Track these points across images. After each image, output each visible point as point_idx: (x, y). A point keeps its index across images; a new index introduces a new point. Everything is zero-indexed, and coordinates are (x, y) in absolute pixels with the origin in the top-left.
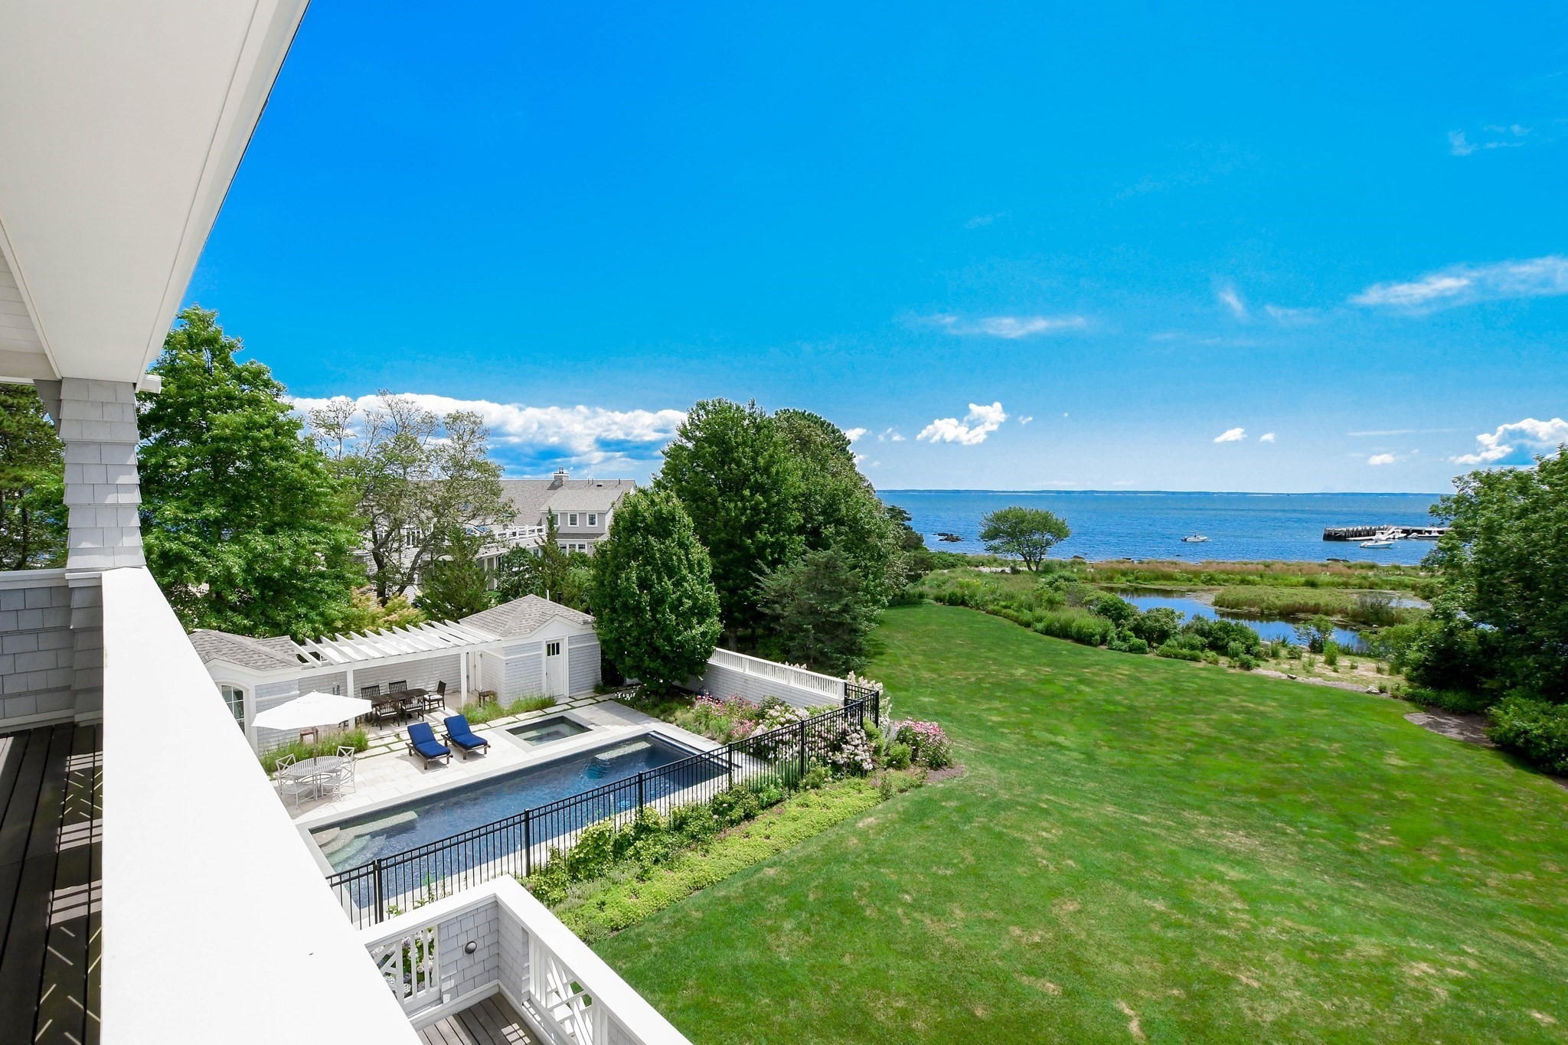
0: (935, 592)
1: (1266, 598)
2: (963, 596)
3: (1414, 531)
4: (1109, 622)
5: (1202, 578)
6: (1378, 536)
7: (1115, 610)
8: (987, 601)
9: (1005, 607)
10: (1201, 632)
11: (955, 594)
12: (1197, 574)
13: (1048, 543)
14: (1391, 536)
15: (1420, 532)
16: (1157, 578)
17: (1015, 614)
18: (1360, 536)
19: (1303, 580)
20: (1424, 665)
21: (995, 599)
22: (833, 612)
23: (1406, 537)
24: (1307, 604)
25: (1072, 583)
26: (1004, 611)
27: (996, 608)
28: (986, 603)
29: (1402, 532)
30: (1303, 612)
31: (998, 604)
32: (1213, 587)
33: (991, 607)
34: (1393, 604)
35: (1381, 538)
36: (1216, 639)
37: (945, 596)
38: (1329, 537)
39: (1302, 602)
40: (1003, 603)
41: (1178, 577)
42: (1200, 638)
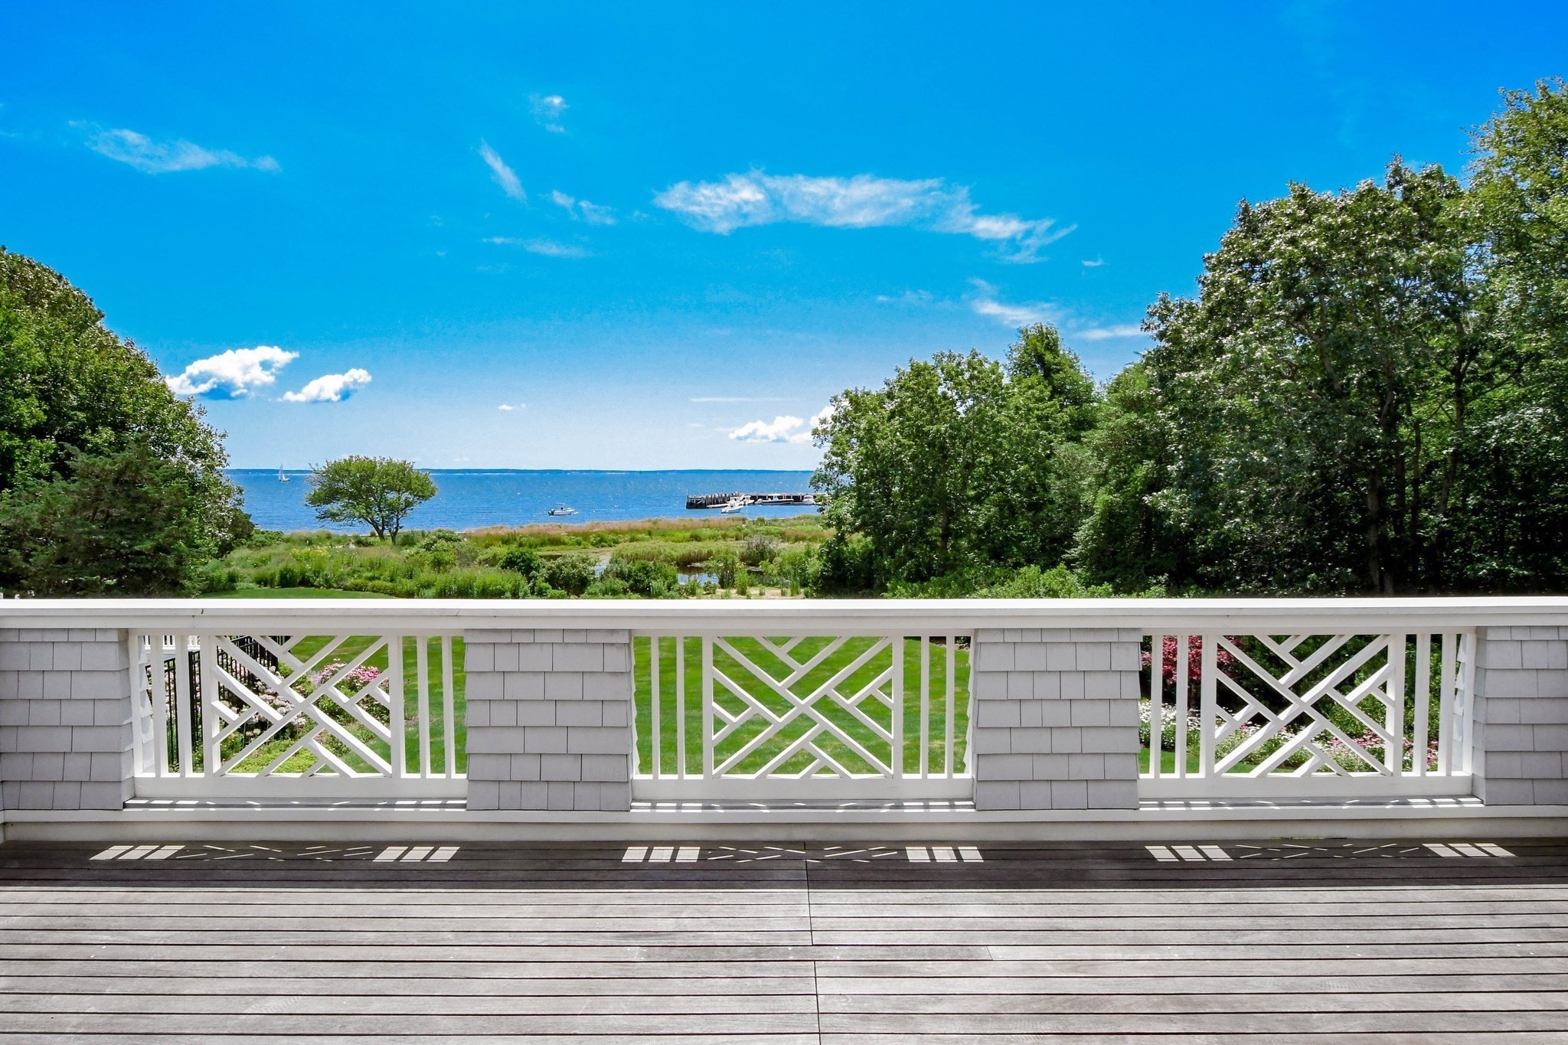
0: (253, 572)
1: (662, 551)
2: (303, 574)
3: (760, 497)
4: (519, 576)
5: (592, 540)
6: (732, 502)
7: (523, 561)
8: (342, 574)
9: (372, 579)
10: (621, 575)
11: (288, 571)
12: (585, 536)
13: (408, 504)
14: (742, 503)
15: (764, 498)
16: (543, 544)
17: (390, 584)
18: (717, 503)
19: (688, 534)
20: (822, 576)
21: (354, 572)
22: (140, 553)
23: (754, 503)
24: (701, 552)
25: (456, 544)
26: (370, 584)
27: (359, 581)
28: (341, 578)
29: (751, 499)
30: (698, 561)
31: (360, 577)
32: (603, 549)
33: (350, 582)
34: (771, 546)
35: (735, 504)
36: (636, 581)
37: (273, 576)
38: (692, 505)
39: (696, 551)
40: (370, 574)
41: (566, 540)
42: (621, 582)
